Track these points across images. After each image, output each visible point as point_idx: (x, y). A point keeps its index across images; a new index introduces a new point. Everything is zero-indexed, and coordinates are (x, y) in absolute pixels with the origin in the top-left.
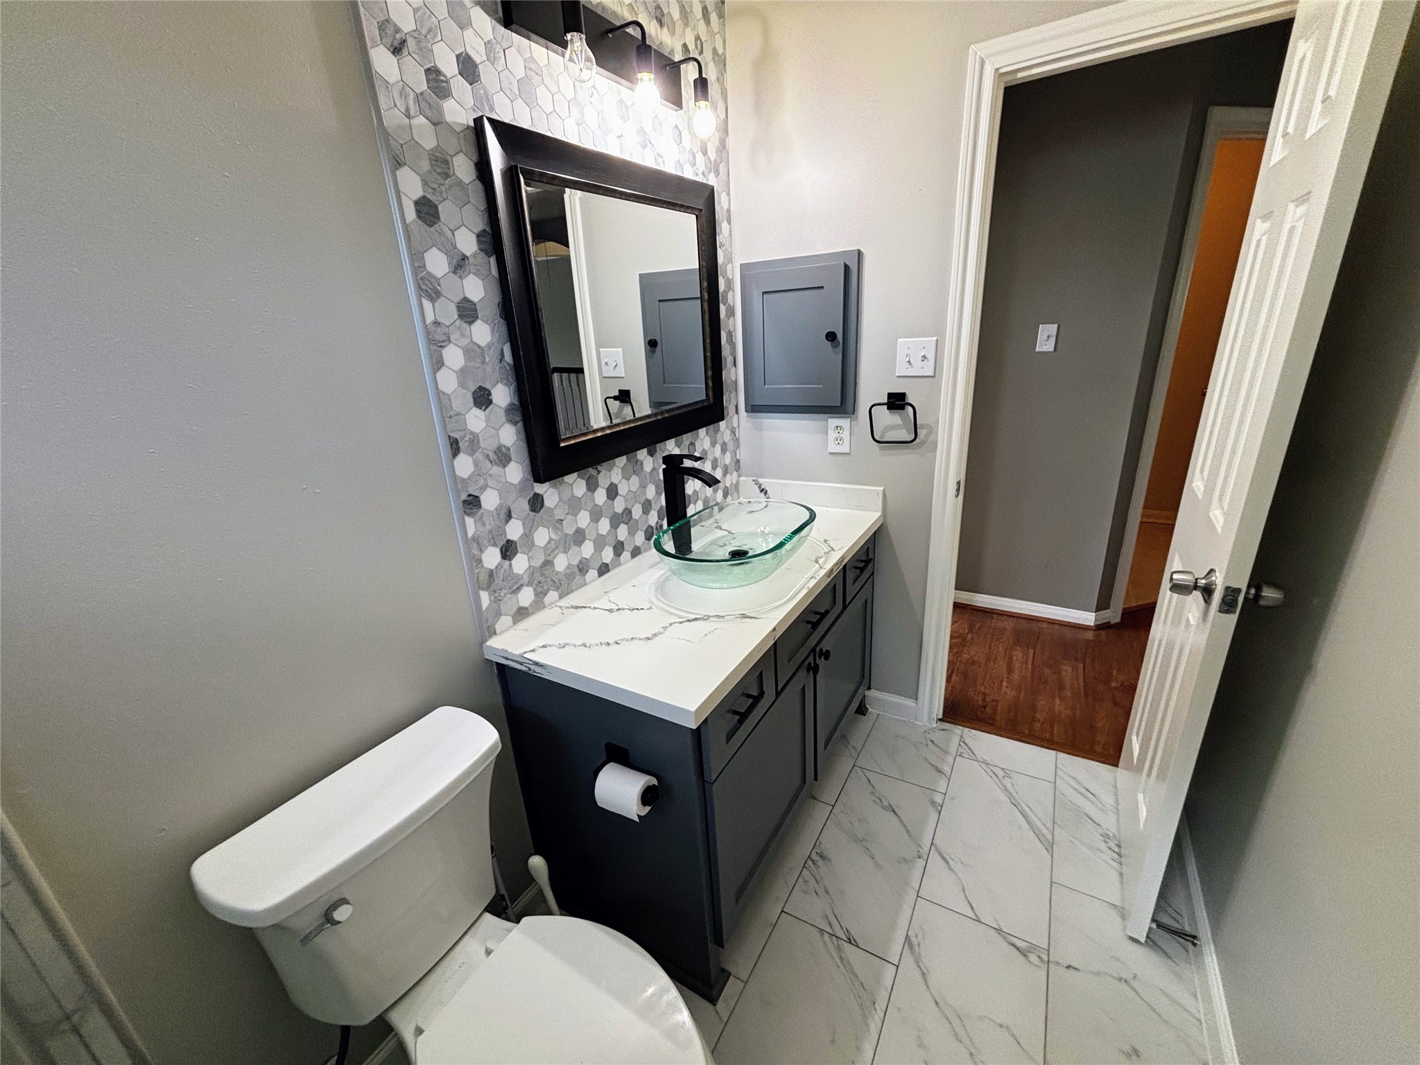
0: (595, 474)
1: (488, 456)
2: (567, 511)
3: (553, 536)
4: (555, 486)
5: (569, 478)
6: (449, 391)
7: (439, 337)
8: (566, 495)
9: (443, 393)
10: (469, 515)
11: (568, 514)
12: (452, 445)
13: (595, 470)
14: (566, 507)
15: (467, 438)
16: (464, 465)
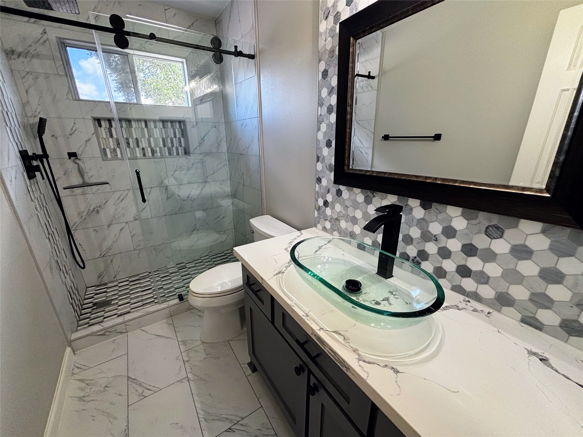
0: (372, 196)
1: (326, 166)
2: (351, 205)
3: (343, 211)
4: (348, 190)
5: (357, 190)
6: (320, 139)
7: (321, 120)
8: (353, 197)
9: (318, 140)
10: (318, 183)
11: (351, 206)
12: (317, 158)
13: (372, 194)
14: (351, 202)
15: (322, 157)
16: (319, 166)
